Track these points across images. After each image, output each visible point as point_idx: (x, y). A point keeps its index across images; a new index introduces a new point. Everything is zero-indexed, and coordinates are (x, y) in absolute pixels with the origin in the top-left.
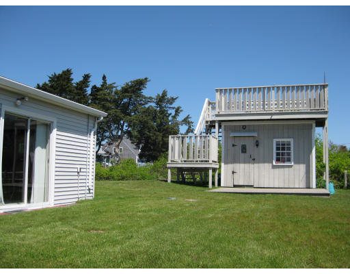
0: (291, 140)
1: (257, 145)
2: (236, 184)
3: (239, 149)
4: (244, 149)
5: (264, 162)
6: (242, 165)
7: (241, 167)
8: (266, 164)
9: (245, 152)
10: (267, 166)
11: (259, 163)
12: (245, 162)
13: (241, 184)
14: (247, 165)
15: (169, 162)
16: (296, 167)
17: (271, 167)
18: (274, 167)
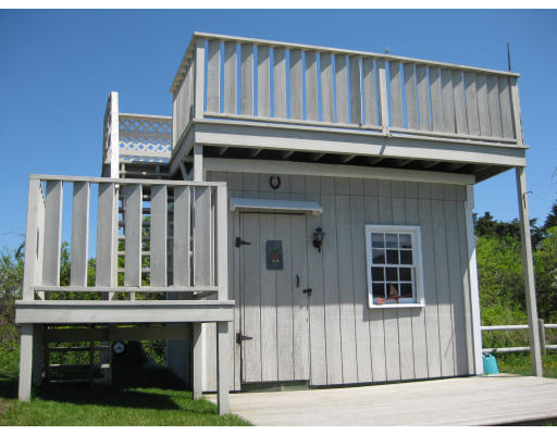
0: (415, 232)
1: (317, 244)
2: (250, 378)
3: (258, 254)
4: (274, 257)
5: (340, 301)
6: (269, 312)
7: (264, 320)
8: (347, 308)
9: (280, 266)
10: (351, 312)
11: (324, 303)
12: (277, 303)
13: (270, 377)
14: (284, 311)
15: (28, 299)
16: (431, 312)
17: (360, 316)
18: (370, 315)
